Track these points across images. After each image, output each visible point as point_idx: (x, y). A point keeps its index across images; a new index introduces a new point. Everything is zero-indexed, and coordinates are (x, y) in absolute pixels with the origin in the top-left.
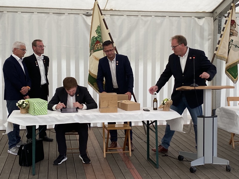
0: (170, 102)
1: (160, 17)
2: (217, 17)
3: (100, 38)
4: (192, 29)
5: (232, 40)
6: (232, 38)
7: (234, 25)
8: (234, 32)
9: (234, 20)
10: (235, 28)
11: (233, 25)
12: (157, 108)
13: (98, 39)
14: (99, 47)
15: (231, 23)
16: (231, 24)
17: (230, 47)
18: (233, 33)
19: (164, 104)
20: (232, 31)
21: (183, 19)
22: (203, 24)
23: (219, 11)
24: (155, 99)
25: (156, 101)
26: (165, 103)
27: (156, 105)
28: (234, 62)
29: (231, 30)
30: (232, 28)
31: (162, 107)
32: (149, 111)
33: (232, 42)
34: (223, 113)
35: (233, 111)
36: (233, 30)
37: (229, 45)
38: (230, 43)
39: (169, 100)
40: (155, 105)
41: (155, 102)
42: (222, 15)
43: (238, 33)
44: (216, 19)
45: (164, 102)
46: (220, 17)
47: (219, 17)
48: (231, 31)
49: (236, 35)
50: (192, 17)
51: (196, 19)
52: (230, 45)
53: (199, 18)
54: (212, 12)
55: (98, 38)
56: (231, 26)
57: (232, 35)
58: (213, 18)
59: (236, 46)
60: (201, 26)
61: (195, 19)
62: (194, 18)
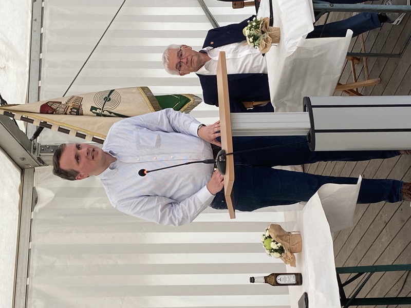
0: (273, 231)
1: (29, 300)
2: (35, 156)
4: (62, 218)
5: (93, 108)
6: (86, 108)
7: (54, 107)
8: (71, 105)
9: (43, 107)
10: (61, 103)
11: (53, 109)
12: (296, 274)
15: (47, 113)
16: (52, 113)
17: (109, 114)
18: (74, 108)
19: (281, 250)
20: (69, 110)
21: (37, 241)
22: (51, 189)
23: (19, 151)
24: (266, 280)
25: (273, 277)
26: (279, 245)
27: (286, 276)
28: (148, 101)
29: (66, 114)
30: (61, 110)
31: (289, 254)
32: (306, 294)
33: (96, 109)
34: (290, 96)
35: (285, 66)
36: (67, 108)
37: (105, 116)
38: (98, 115)
39: (267, 235)
40: (285, 281)
41: (279, 282)
42: (29, 145)
43: (73, 97)
44: (39, 159)
45: (276, 251)
46: (35, 149)
47: (34, 152)
48: (68, 112)
49: (80, 99)
50: (32, 217)
51: (37, 208)
52: (106, 113)
53: (35, 201)
54: (22, 170)
56: (56, 114)
57: (78, 110)
58: (36, 168)
59: (107, 99)
60: (55, 196)
61: (37, 211)
62: (36, 214)
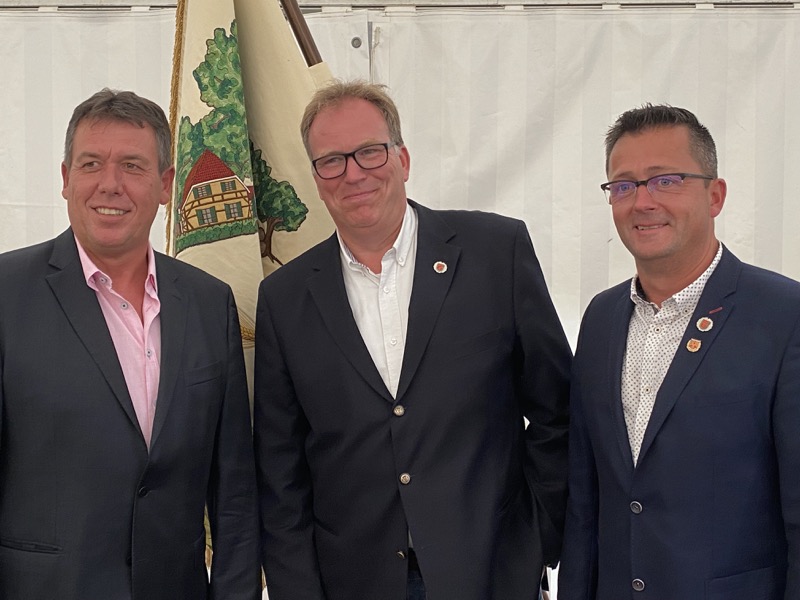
3: (227, 129)
13: (209, 141)
14: (220, 206)
55: (216, 129)
